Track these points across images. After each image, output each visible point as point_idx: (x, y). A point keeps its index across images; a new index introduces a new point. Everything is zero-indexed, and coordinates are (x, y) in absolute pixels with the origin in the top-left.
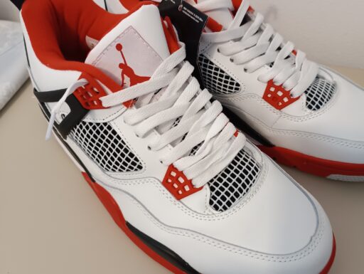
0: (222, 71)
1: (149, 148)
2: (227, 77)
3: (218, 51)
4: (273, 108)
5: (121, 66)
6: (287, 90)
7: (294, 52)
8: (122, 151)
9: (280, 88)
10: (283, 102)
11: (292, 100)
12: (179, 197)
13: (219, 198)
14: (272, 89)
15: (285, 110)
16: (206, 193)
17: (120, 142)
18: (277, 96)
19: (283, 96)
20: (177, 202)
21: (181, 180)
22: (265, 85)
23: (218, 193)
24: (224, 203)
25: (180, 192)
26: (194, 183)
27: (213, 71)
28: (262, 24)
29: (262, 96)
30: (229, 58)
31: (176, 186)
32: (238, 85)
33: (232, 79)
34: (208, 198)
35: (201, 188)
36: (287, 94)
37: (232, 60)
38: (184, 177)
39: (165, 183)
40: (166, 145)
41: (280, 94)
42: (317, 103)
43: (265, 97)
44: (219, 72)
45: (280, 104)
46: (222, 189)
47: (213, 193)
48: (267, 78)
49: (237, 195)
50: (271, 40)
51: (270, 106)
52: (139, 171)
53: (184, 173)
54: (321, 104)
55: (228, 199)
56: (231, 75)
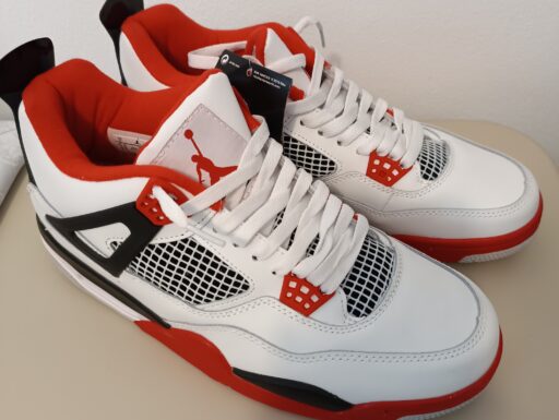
0: (310, 149)
1: (255, 258)
2: (318, 156)
3: (302, 123)
4: (381, 186)
5: (194, 158)
6: (396, 160)
7: (390, 112)
8: (217, 271)
9: (387, 159)
10: (392, 176)
11: (403, 172)
12: (307, 313)
13: (357, 300)
14: (377, 162)
15: (397, 185)
16: (341, 299)
17: (212, 259)
18: (384, 170)
19: (391, 169)
20: (306, 319)
21: (305, 290)
22: (367, 159)
23: (355, 295)
24: (366, 305)
25: (307, 306)
26: (323, 290)
27: (298, 150)
28: (343, 82)
29: (365, 172)
30: (316, 131)
31: (299, 299)
32: (332, 163)
33: (324, 157)
34: (345, 303)
35: (333, 294)
36: (396, 165)
37: (321, 133)
38: (309, 285)
39: (284, 299)
40: (277, 250)
41: (387, 166)
42: (433, 170)
43: (369, 174)
44: (306, 151)
45: (390, 179)
46: (358, 288)
47: (349, 296)
48: (369, 150)
49: (378, 291)
50: (358, 100)
51: (377, 183)
52: (246, 293)
53: (308, 280)
54: (438, 171)
55: (369, 298)
56: (322, 152)
